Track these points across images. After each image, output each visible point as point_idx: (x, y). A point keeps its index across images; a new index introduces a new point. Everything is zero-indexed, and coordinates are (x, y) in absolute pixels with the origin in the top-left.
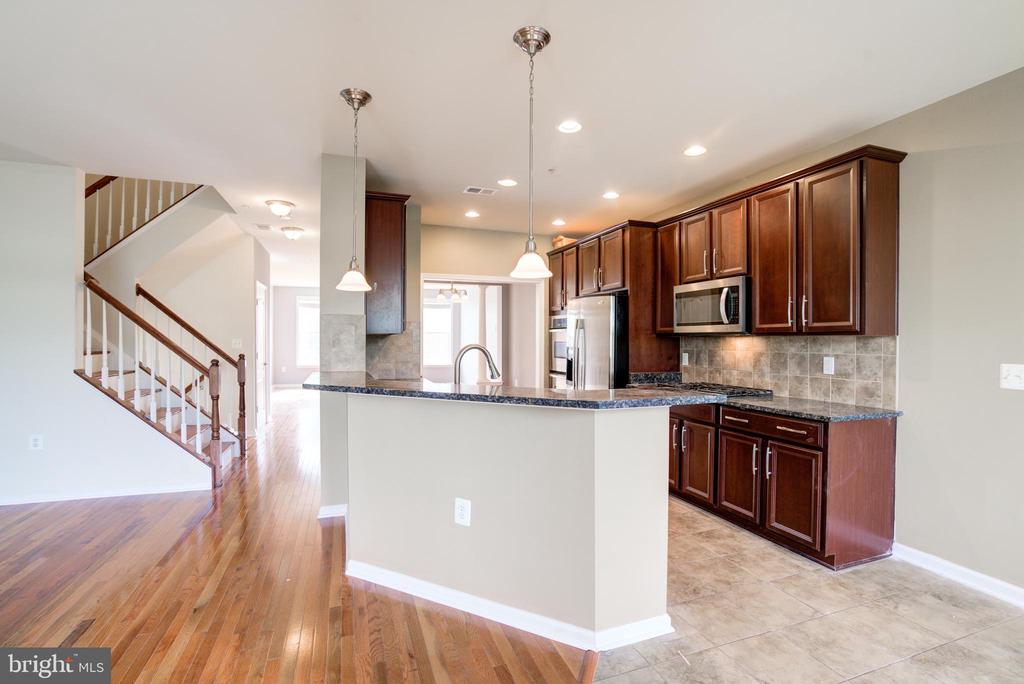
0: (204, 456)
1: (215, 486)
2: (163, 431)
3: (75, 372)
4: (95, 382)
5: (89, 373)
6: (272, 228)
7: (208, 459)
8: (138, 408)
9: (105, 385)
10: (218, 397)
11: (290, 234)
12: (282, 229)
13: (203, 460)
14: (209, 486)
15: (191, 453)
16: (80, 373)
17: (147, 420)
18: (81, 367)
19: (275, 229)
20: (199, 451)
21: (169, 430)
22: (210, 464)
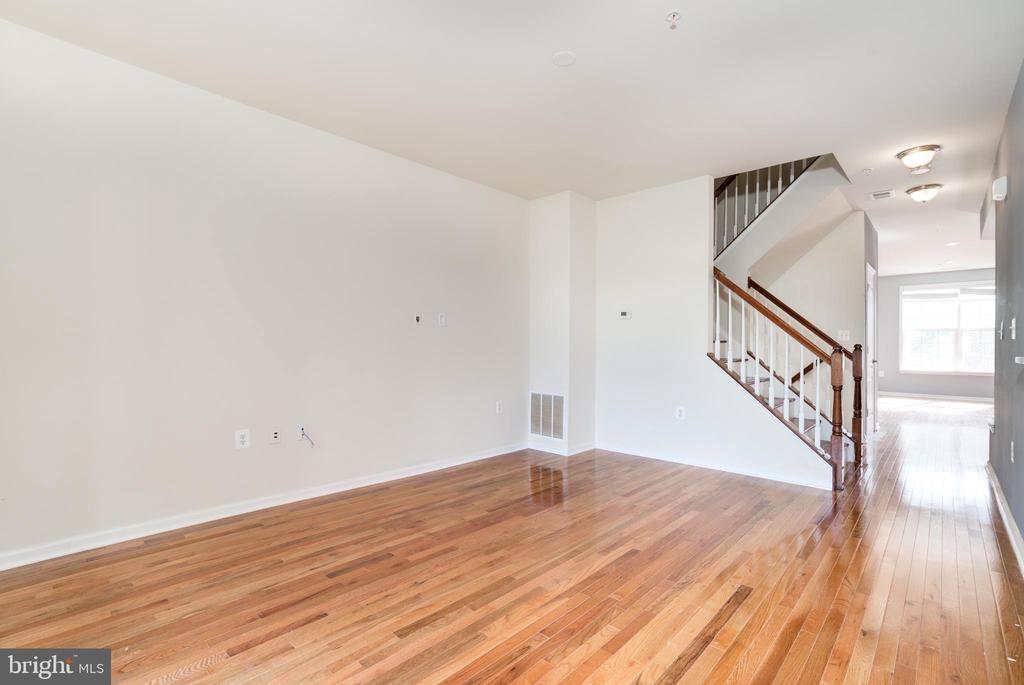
0: (822, 452)
1: (836, 488)
2: (781, 418)
3: (708, 355)
4: (722, 364)
5: (718, 357)
6: (893, 194)
7: (828, 456)
8: (757, 392)
9: (730, 369)
10: (841, 388)
11: (919, 196)
12: (908, 191)
13: (823, 456)
14: (829, 487)
15: (810, 446)
16: (711, 356)
17: (766, 405)
18: (711, 351)
19: (897, 195)
20: (817, 445)
21: (786, 418)
22: (830, 462)
